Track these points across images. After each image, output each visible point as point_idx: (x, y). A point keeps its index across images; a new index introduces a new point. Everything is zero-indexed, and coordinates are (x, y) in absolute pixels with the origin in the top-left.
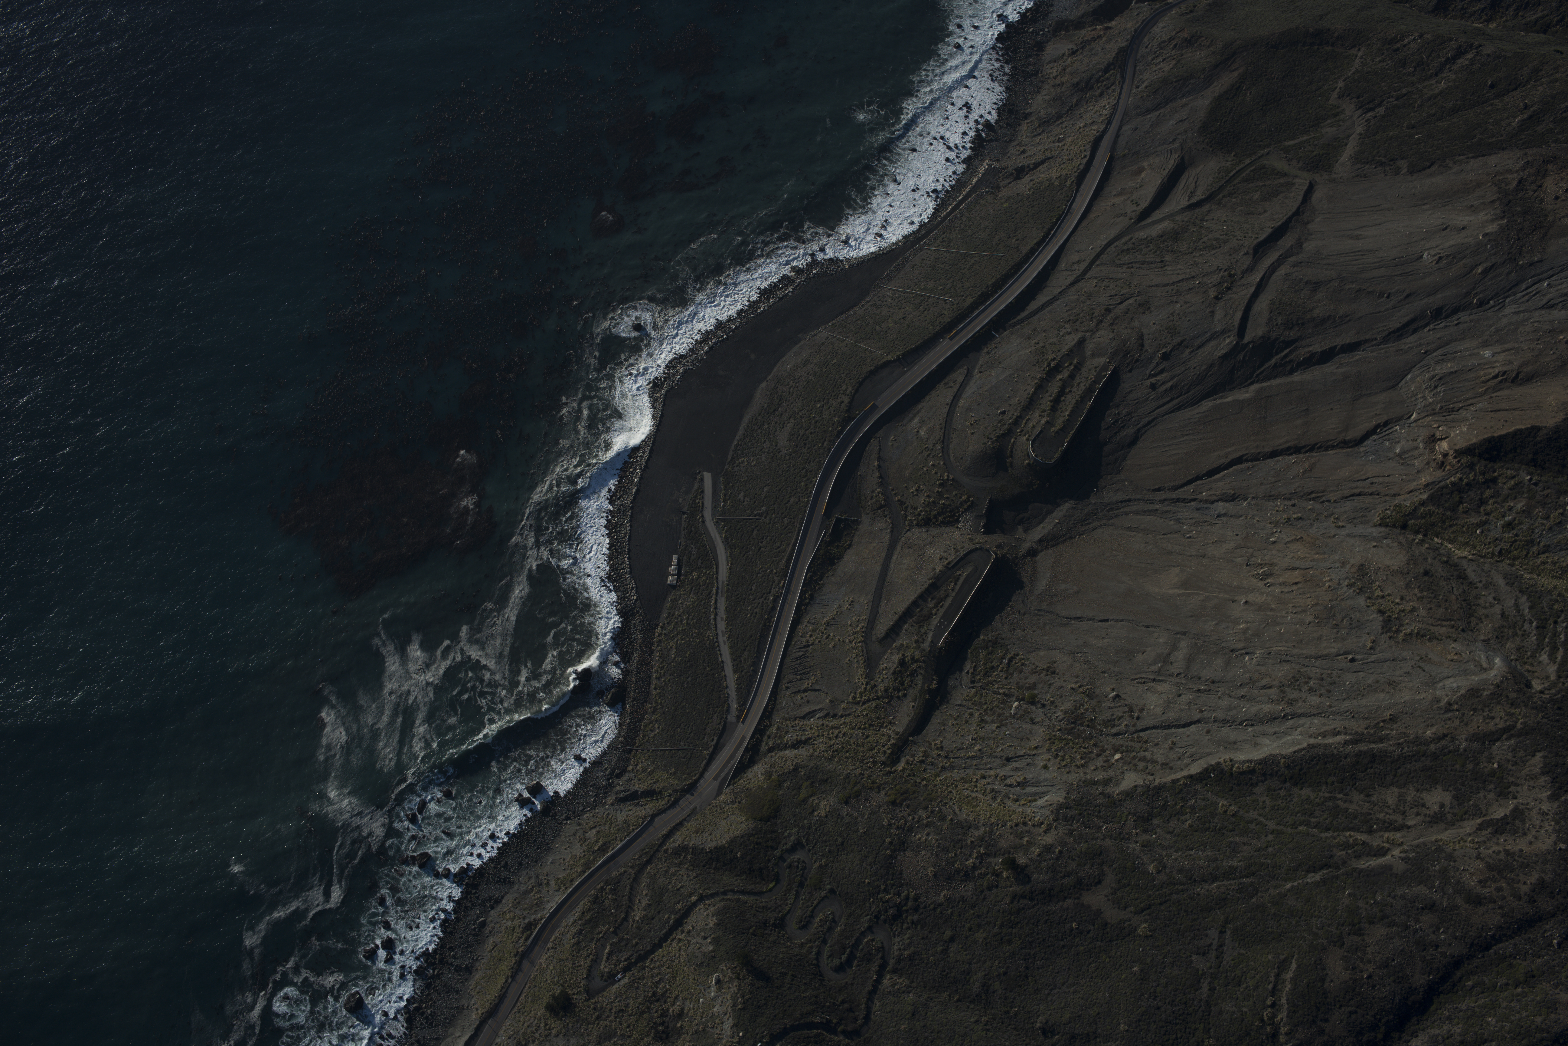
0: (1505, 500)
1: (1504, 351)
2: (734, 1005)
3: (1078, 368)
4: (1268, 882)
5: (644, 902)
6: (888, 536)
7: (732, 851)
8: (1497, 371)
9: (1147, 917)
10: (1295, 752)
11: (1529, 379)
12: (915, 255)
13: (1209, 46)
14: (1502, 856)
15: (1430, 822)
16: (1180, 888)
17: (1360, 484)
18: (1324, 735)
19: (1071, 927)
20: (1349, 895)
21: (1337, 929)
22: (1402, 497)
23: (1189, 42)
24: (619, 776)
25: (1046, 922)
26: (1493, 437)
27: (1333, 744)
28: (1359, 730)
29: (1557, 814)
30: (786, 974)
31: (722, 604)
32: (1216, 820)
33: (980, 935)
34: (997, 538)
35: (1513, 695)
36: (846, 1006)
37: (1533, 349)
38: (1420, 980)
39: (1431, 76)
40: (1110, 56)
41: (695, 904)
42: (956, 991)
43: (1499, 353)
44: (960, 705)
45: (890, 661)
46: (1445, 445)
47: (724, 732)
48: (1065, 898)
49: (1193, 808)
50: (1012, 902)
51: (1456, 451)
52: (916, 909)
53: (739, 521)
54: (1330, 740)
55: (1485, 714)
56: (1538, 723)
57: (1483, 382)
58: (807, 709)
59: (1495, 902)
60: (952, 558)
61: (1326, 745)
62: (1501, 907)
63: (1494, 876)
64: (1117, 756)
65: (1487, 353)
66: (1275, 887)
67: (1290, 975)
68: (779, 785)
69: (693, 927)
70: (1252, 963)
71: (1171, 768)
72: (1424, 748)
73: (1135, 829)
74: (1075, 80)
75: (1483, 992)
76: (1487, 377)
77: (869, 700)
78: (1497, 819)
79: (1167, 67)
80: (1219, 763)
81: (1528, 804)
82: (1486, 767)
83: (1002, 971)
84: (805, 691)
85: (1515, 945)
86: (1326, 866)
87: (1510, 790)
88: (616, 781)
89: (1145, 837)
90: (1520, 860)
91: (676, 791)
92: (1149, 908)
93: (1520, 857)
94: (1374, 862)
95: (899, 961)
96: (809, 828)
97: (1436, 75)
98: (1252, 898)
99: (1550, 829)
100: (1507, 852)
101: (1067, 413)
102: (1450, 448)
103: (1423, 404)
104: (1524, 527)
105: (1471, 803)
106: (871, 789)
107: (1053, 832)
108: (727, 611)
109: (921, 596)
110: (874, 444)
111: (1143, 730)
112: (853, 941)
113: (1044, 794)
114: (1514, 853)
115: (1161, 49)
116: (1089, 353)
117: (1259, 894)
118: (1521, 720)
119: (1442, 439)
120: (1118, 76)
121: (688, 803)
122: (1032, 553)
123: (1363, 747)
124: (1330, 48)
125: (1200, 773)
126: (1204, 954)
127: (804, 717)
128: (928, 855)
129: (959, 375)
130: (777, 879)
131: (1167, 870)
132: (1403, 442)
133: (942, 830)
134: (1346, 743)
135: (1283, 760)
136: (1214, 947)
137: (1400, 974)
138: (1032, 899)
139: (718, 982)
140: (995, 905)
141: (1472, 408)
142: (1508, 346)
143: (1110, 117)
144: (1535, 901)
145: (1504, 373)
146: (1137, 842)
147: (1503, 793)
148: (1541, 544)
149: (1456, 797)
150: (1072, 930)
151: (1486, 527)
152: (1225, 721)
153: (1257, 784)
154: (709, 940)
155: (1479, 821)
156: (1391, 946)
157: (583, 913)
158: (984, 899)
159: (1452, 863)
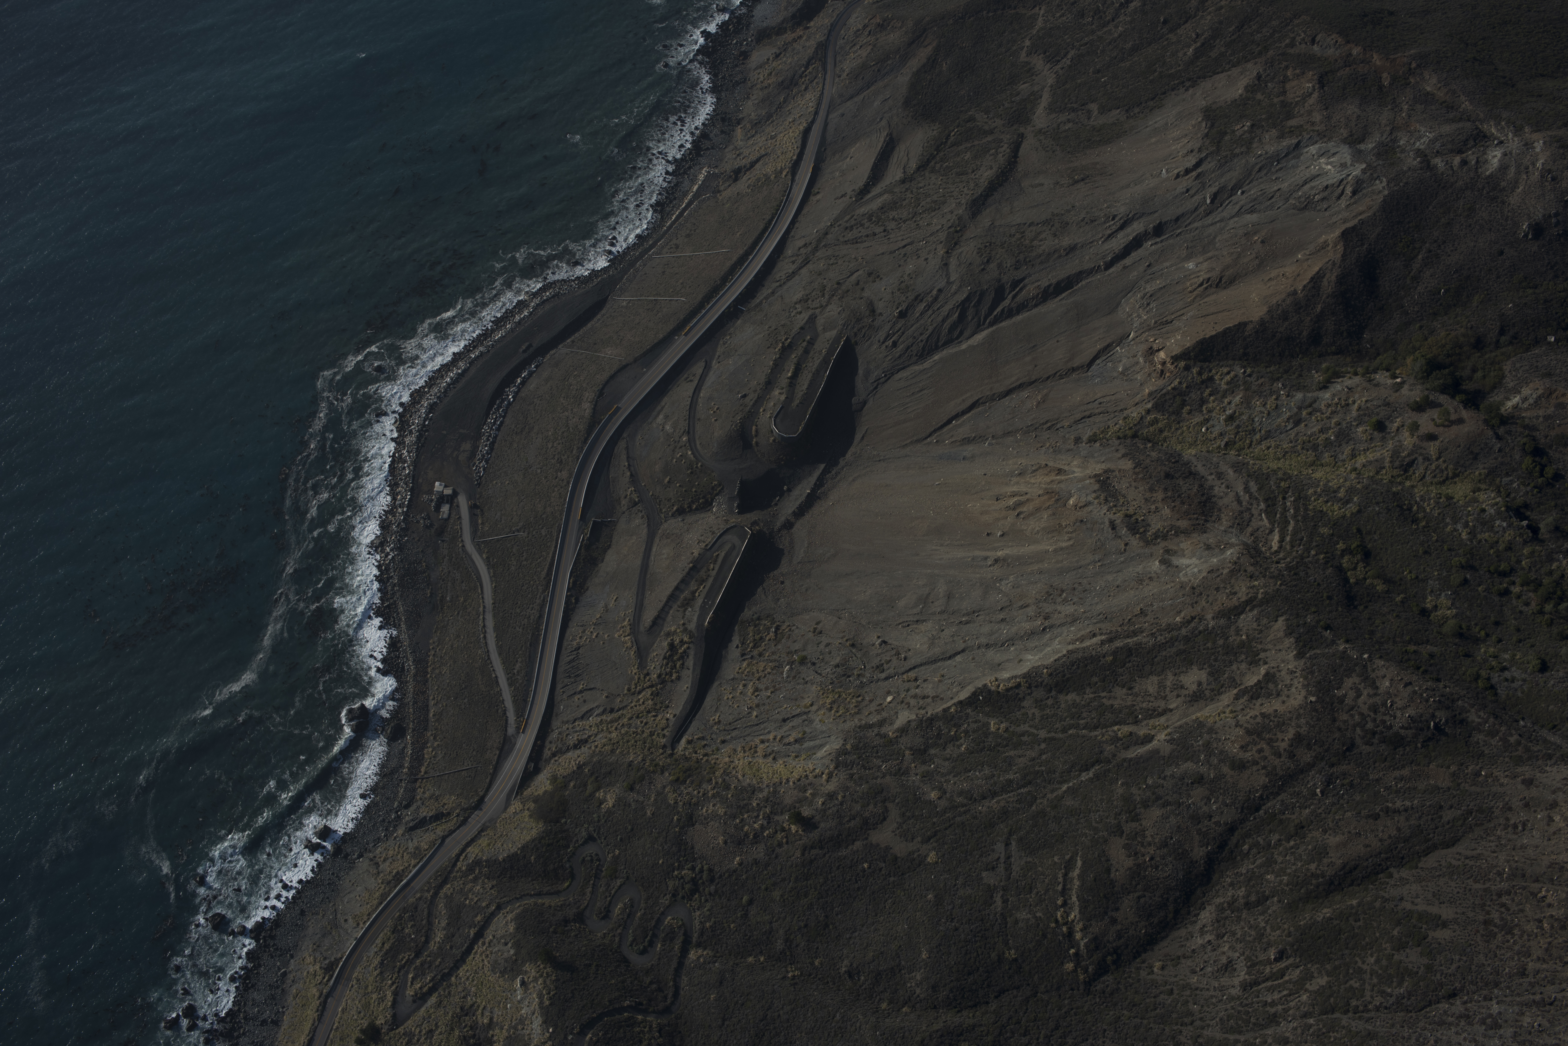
0: (1224, 396)
1: (1206, 261)
2: (541, 1003)
3: (811, 343)
4: (1044, 787)
5: (444, 923)
6: (645, 531)
7: (525, 857)
8: (1201, 279)
9: (935, 844)
10: (1055, 661)
11: (1232, 281)
12: (645, 265)
13: (901, 28)
14: (1259, 719)
15: (1190, 701)
16: (962, 809)
17: (1090, 406)
18: (1082, 639)
19: (863, 867)
20: (1122, 784)
21: (1115, 819)
22: (1130, 411)
23: (881, 27)
24: (407, 807)
25: (838, 868)
26: (1205, 339)
27: (1091, 646)
28: (1114, 629)
29: (1304, 670)
30: (590, 965)
31: (490, 623)
32: (990, 739)
33: (776, 894)
34: (753, 516)
35: (1250, 569)
36: (654, 986)
37: (1232, 253)
38: (1199, 853)
39: (1109, 23)
40: (810, 52)
41: (493, 915)
42: (761, 952)
43: (1202, 263)
44: (733, 679)
45: (660, 647)
46: (1162, 354)
47: (506, 747)
48: (854, 841)
49: (966, 732)
50: (803, 854)
51: (1172, 357)
52: (712, 880)
53: (498, 540)
54: (1087, 643)
55: (1227, 591)
56: (1278, 590)
57: (1191, 292)
58: (585, 709)
59: (1258, 763)
60: (710, 539)
61: (1084, 648)
62: (1264, 767)
63: (1254, 740)
64: (889, 699)
65: (1191, 265)
66: (1052, 791)
67: (1077, 872)
68: (565, 786)
69: (494, 936)
70: (1040, 869)
71: (942, 699)
72: (1175, 633)
73: (914, 762)
74: (780, 79)
75: (1259, 853)
76: (1194, 287)
77: (644, 689)
78: (1252, 686)
79: (864, 53)
80: (985, 685)
81: (1278, 667)
82: (1235, 640)
83: (802, 924)
84: (581, 692)
85: (1282, 801)
86: (1098, 761)
87: (1260, 656)
88: (404, 812)
89: (924, 768)
90: (1276, 720)
91: (463, 809)
92: (935, 835)
93: (1275, 717)
94: (1141, 750)
95: (702, 934)
96: (599, 821)
97: (1113, 20)
98: (1032, 806)
99: (1300, 686)
100: (1263, 715)
101: (805, 387)
102: (1167, 357)
103: (1138, 322)
104: (1244, 417)
105: (1226, 676)
106: (654, 772)
107: (834, 779)
108: (496, 628)
109: (683, 581)
110: (622, 444)
111: (910, 670)
112: (653, 923)
113: (821, 746)
114: (1270, 714)
115: (857, 37)
116: (820, 328)
117: (1038, 801)
118: (1262, 591)
119: (1159, 350)
120: (820, 69)
121: (477, 820)
122: (788, 525)
123: (1118, 644)
124: (1013, 11)
125: (969, 697)
126: (993, 868)
127: (582, 718)
128: (717, 824)
129: (698, 369)
130: (572, 876)
131: (948, 795)
132: (1124, 360)
133: (727, 799)
134: (1103, 643)
135: (1045, 671)
136: (1002, 860)
137: (1180, 851)
138: (821, 848)
139: (523, 983)
140: (787, 861)
141: (1184, 318)
142: (1210, 254)
143: (817, 108)
144: (1294, 756)
145: (1209, 279)
146: (917, 775)
147: (1254, 662)
148: (1263, 432)
149: (1211, 674)
150: (864, 870)
151: (1211, 422)
152: (987, 646)
153: (1024, 698)
154: (510, 945)
155: (1235, 691)
156: (1168, 825)
157: (383, 944)
158: (776, 857)
159: (1214, 736)
